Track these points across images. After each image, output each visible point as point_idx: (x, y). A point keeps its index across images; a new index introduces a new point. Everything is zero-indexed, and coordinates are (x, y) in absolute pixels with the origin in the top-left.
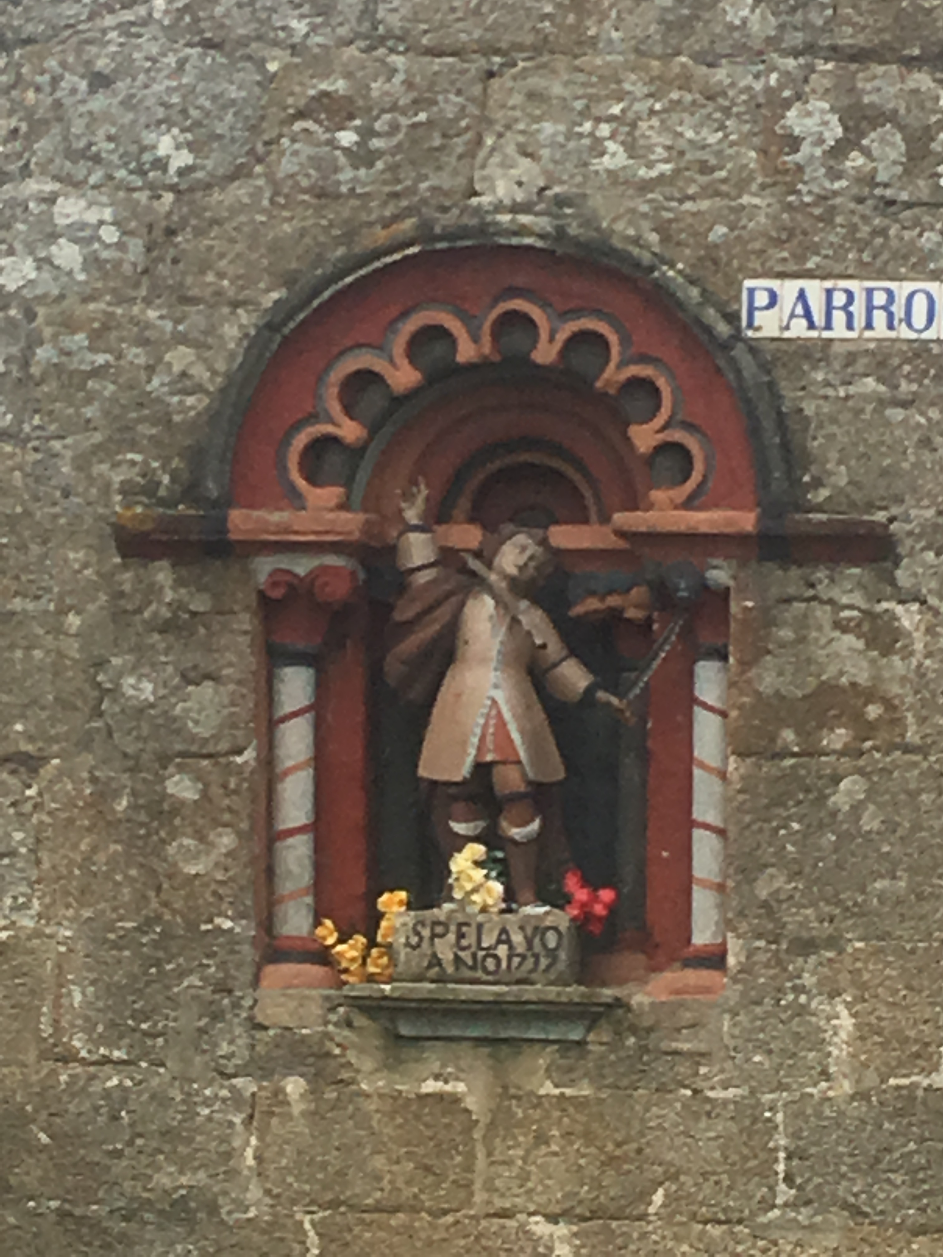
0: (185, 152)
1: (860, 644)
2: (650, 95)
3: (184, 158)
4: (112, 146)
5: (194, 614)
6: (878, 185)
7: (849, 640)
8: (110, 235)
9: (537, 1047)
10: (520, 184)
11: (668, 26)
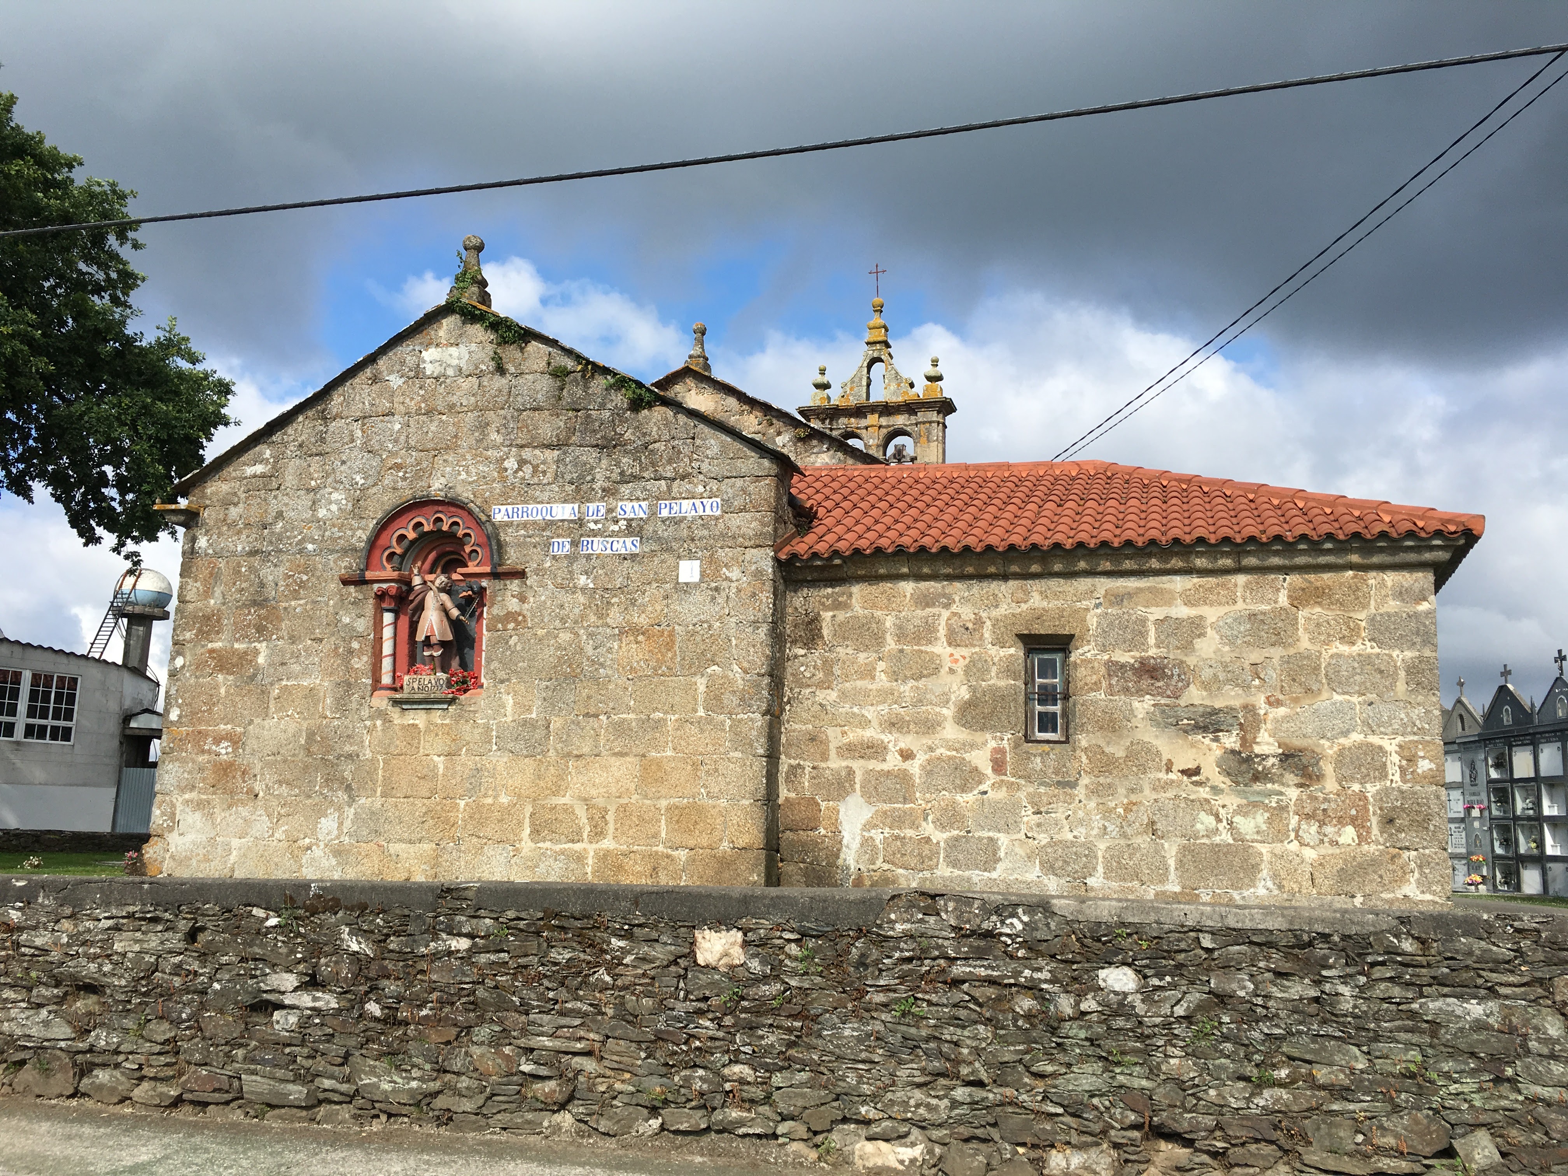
0: (363, 480)
1: (517, 601)
2: (472, 459)
4: (346, 479)
5: (359, 600)
6: (525, 480)
9: (437, 710)
10: (441, 484)
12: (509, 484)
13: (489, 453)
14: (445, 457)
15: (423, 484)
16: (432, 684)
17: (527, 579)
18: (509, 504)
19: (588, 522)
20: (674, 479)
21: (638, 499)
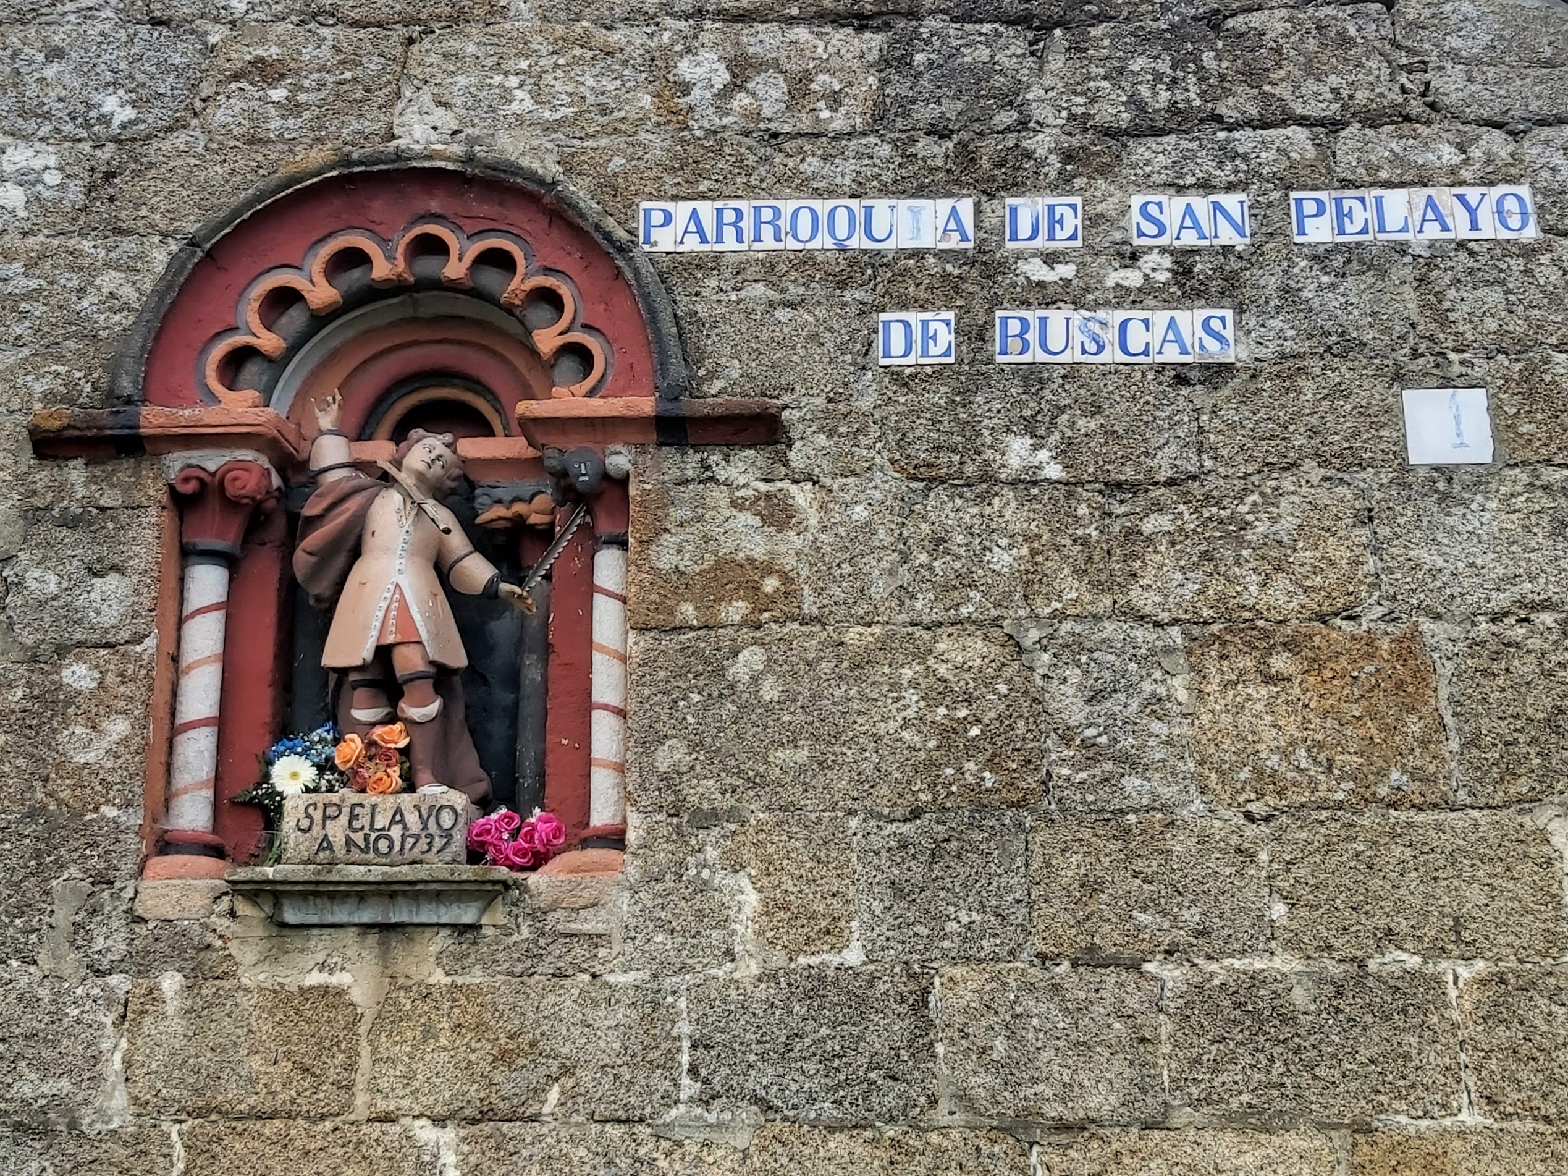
1: (757, 521)
2: (553, 53)
3: (129, 113)
4: (61, 105)
5: (103, 509)
6: (763, 120)
7: (747, 518)
8: (53, 178)
9: (429, 933)
10: (435, 128)
12: (699, 133)
13: (618, 36)
15: (366, 126)
16: (405, 828)
17: (790, 447)
18: (703, 196)
19: (1019, 256)
21: (1205, 186)
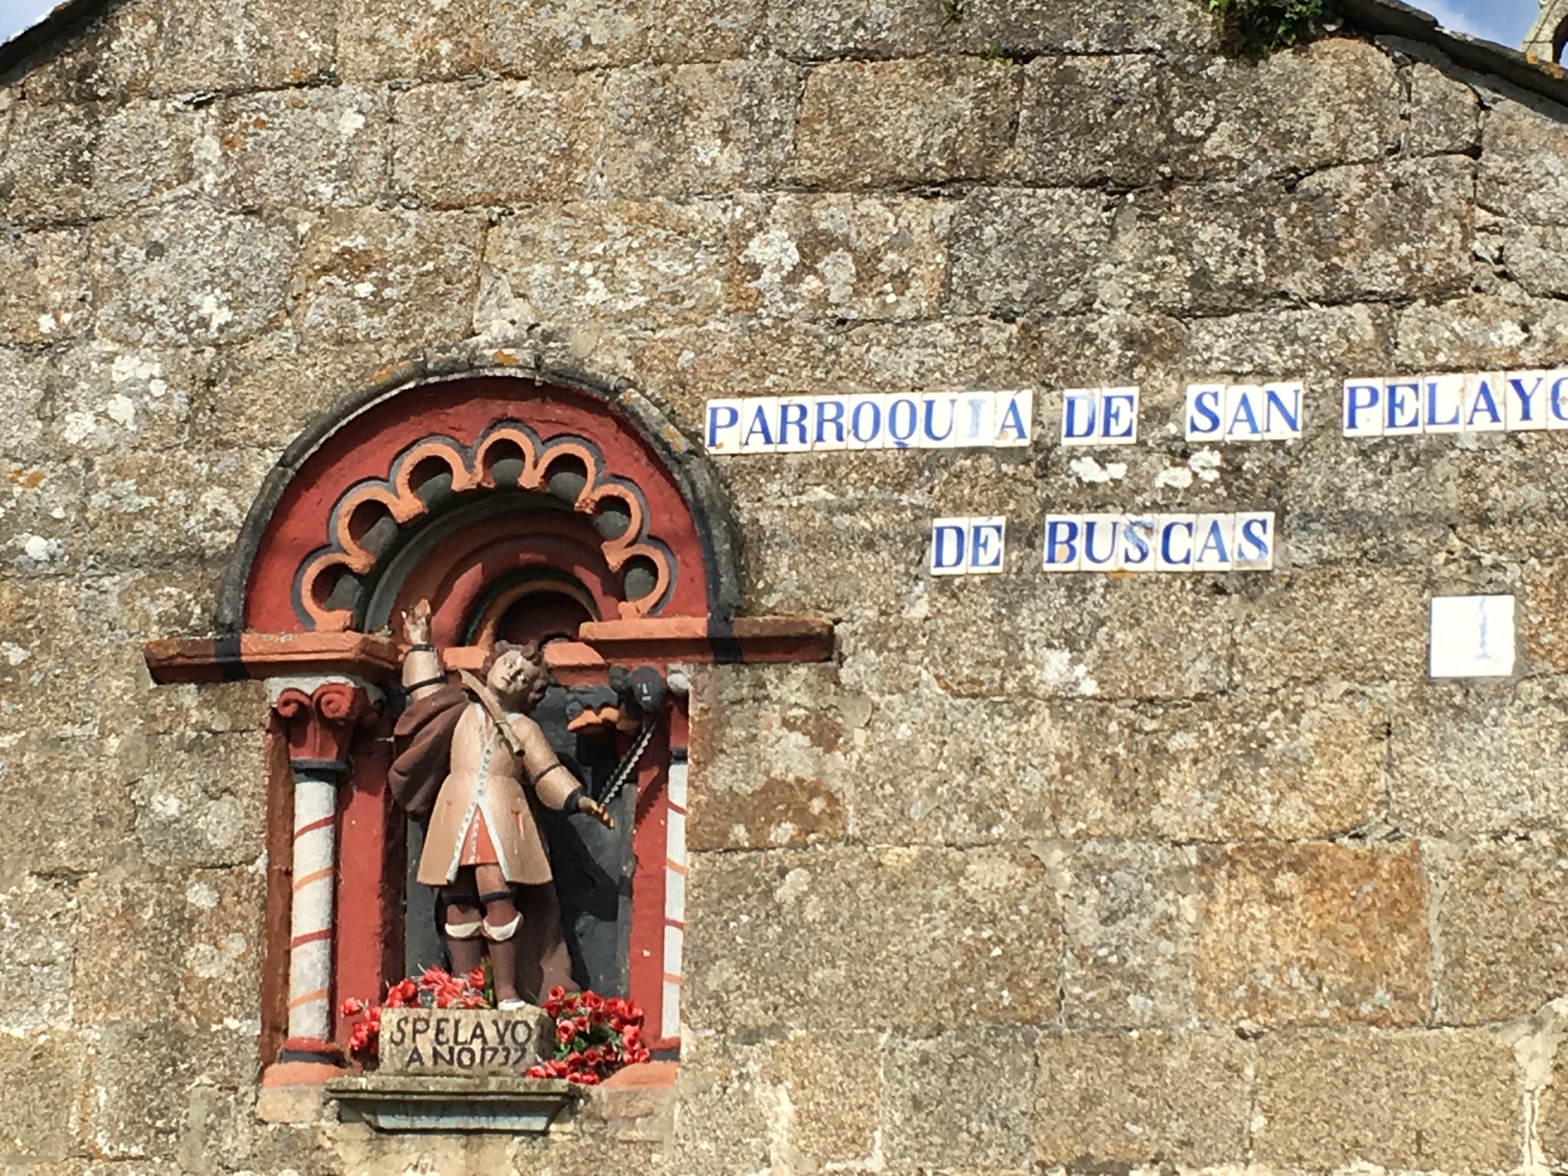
0: (225, 309)
1: (806, 741)
2: (629, 234)
3: (225, 315)
4: (164, 308)
5: (215, 733)
6: (830, 305)
7: (797, 738)
8: (158, 388)
9: (505, 1138)
10: (513, 322)
11: (647, 170)
12: (767, 322)
13: (691, 212)
14: (529, 227)
15: (447, 322)
16: (485, 1041)
17: (841, 663)
18: (769, 393)
19: (1073, 453)
20: (1403, 300)
21: (1263, 373)
